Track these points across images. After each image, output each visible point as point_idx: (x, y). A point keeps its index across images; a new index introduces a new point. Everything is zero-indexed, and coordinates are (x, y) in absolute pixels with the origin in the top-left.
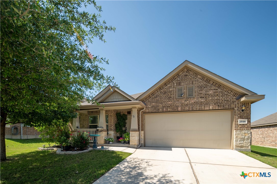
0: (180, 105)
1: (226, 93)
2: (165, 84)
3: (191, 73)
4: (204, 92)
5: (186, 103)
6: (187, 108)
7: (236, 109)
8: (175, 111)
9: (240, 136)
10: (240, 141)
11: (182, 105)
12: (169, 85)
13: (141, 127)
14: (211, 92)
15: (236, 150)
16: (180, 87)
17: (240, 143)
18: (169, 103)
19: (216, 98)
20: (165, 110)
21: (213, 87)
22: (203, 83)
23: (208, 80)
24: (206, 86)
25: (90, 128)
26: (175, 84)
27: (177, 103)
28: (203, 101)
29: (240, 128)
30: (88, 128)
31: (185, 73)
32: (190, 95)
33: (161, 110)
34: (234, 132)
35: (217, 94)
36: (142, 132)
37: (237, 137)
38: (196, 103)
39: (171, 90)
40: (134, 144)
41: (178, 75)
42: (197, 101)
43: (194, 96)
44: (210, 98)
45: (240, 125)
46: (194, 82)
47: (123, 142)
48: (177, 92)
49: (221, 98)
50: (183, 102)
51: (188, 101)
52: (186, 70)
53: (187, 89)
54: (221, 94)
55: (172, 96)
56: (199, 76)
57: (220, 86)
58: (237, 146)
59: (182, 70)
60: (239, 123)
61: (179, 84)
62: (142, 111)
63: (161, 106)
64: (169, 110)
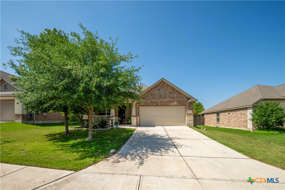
0: (160, 102)
1: (182, 97)
2: (152, 90)
3: (165, 84)
4: (172, 95)
5: (163, 101)
6: (164, 104)
7: (187, 105)
8: (157, 105)
9: (189, 119)
10: (189, 121)
11: (161, 102)
12: (154, 90)
13: (138, 115)
14: (175, 96)
15: (187, 126)
16: (159, 92)
17: (189, 123)
18: (154, 100)
19: (178, 99)
20: (151, 104)
21: (176, 93)
22: (171, 91)
23: (174, 89)
24: (173, 92)
25: (99, 115)
26: (157, 90)
27: (159, 101)
28: (171, 100)
29: (189, 115)
30: (98, 115)
31: (162, 84)
32: (165, 97)
33: (149, 104)
34: (186, 117)
35: (178, 97)
36: (138, 117)
37: (187, 120)
38: (168, 101)
39: (155, 93)
40: (134, 124)
41: (158, 85)
42: (169, 100)
43: (167, 97)
44: (175, 99)
45: (189, 113)
46: (167, 90)
47: (127, 123)
48: (158, 94)
49: (180, 99)
50: (161, 100)
51: (164, 100)
52: (162, 83)
53: (164, 93)
54: (180, 97)
55: (155, 97)
56: (169, 87)
57: (179, 93)
58: (188, 124)
59: (161, 83)
60: (188, 112)
61: (159, 90)
62: (138, 104)
63: (149, 102)
64: (154, 104)
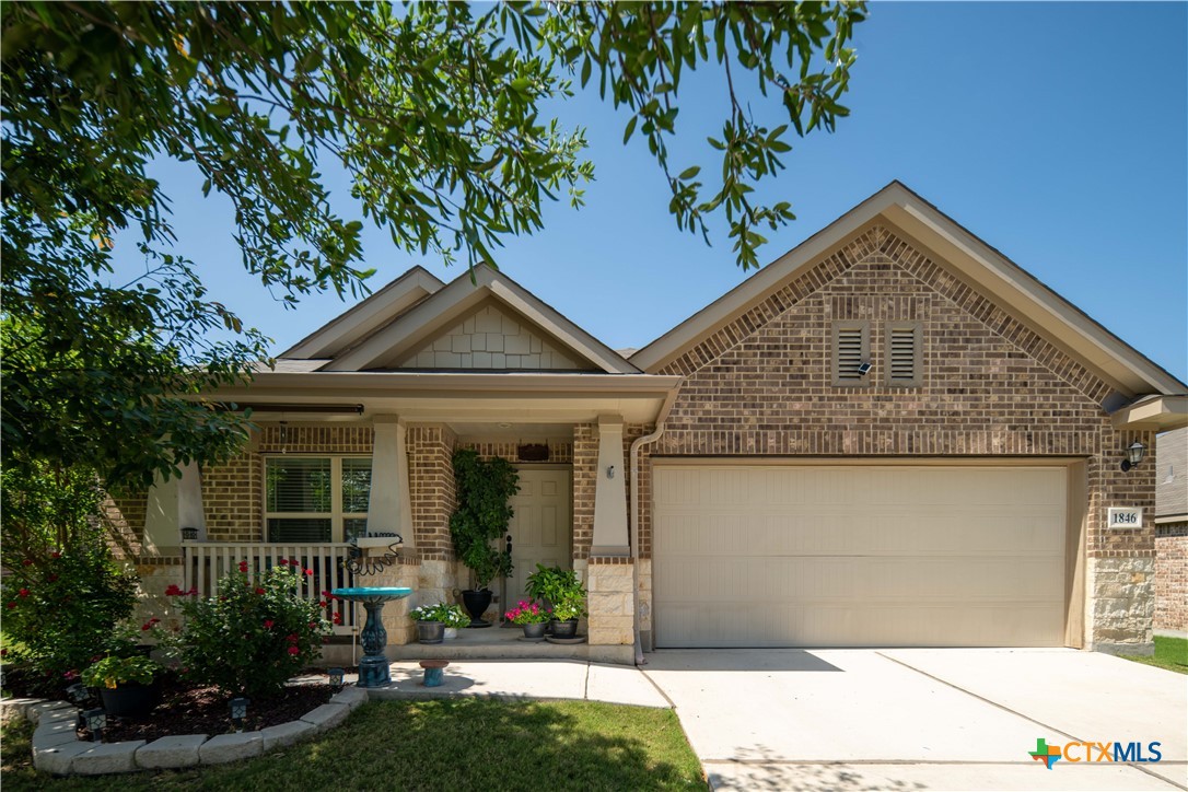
0: (850, 420)
1: (1060, 378)
2: (776, 301)
3: (905, 256)
4: (963, 362)
5: (882, 414)
6: (886, 441)
7: (1099, 456)
8: (826, 453)
9: (1114, 586)
10: (1115, 608)
11: (861, 425)
12: (794, 310)
13: (641, 544)
14: (996, 367)
15: (1100, 648)
16: (849, 324)
17: (1113, 619)
18: (797, 406)
19: (1017, 398)
20: (772, 442)
21: (1007, 345)
22: (961, 318)
23: (984, 305)
24: (975, 336)
25: (271, 540)
26: (828, 308)
27: (839, 412)
28: (959, 407)
29: (1116, 546)
30: (259, 538)
31: (876, 254)
32: (903, 374)
33: (752, 442)
34: (1089, 569)
35: (1024, 377)
36: (646, 566)
37: (1101, 591)
38: (928, 417)
39: (804, 334)
40: (615, 638)
41: (840, 257)
42: (934, 406)
43: (918, 379)
44: (994, 398)
45: (1115, 532)
46: (921, 309)
47: (535, 627)
48: (836, 351)
49: (1040, 400)
50: (867, 405)
51: (889, 406)
52: (879, 237)
53: (888, 337)
54: (1039, 383)
55: (811, 370)
56: (942, 280)
57: (1035, 339)
58: (1101, 633)
59: (862, 236)
60: (1110, 525)
61: (847, 308)
62: (644, 440)
63: (753, 420)
64: (794, 443)
